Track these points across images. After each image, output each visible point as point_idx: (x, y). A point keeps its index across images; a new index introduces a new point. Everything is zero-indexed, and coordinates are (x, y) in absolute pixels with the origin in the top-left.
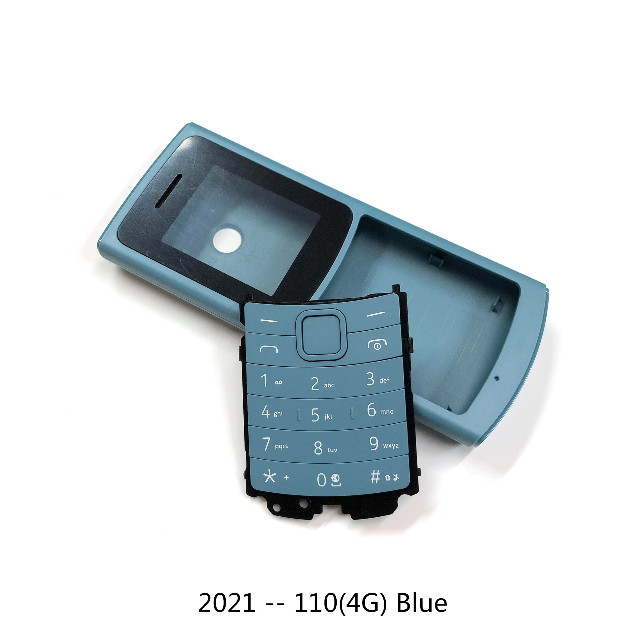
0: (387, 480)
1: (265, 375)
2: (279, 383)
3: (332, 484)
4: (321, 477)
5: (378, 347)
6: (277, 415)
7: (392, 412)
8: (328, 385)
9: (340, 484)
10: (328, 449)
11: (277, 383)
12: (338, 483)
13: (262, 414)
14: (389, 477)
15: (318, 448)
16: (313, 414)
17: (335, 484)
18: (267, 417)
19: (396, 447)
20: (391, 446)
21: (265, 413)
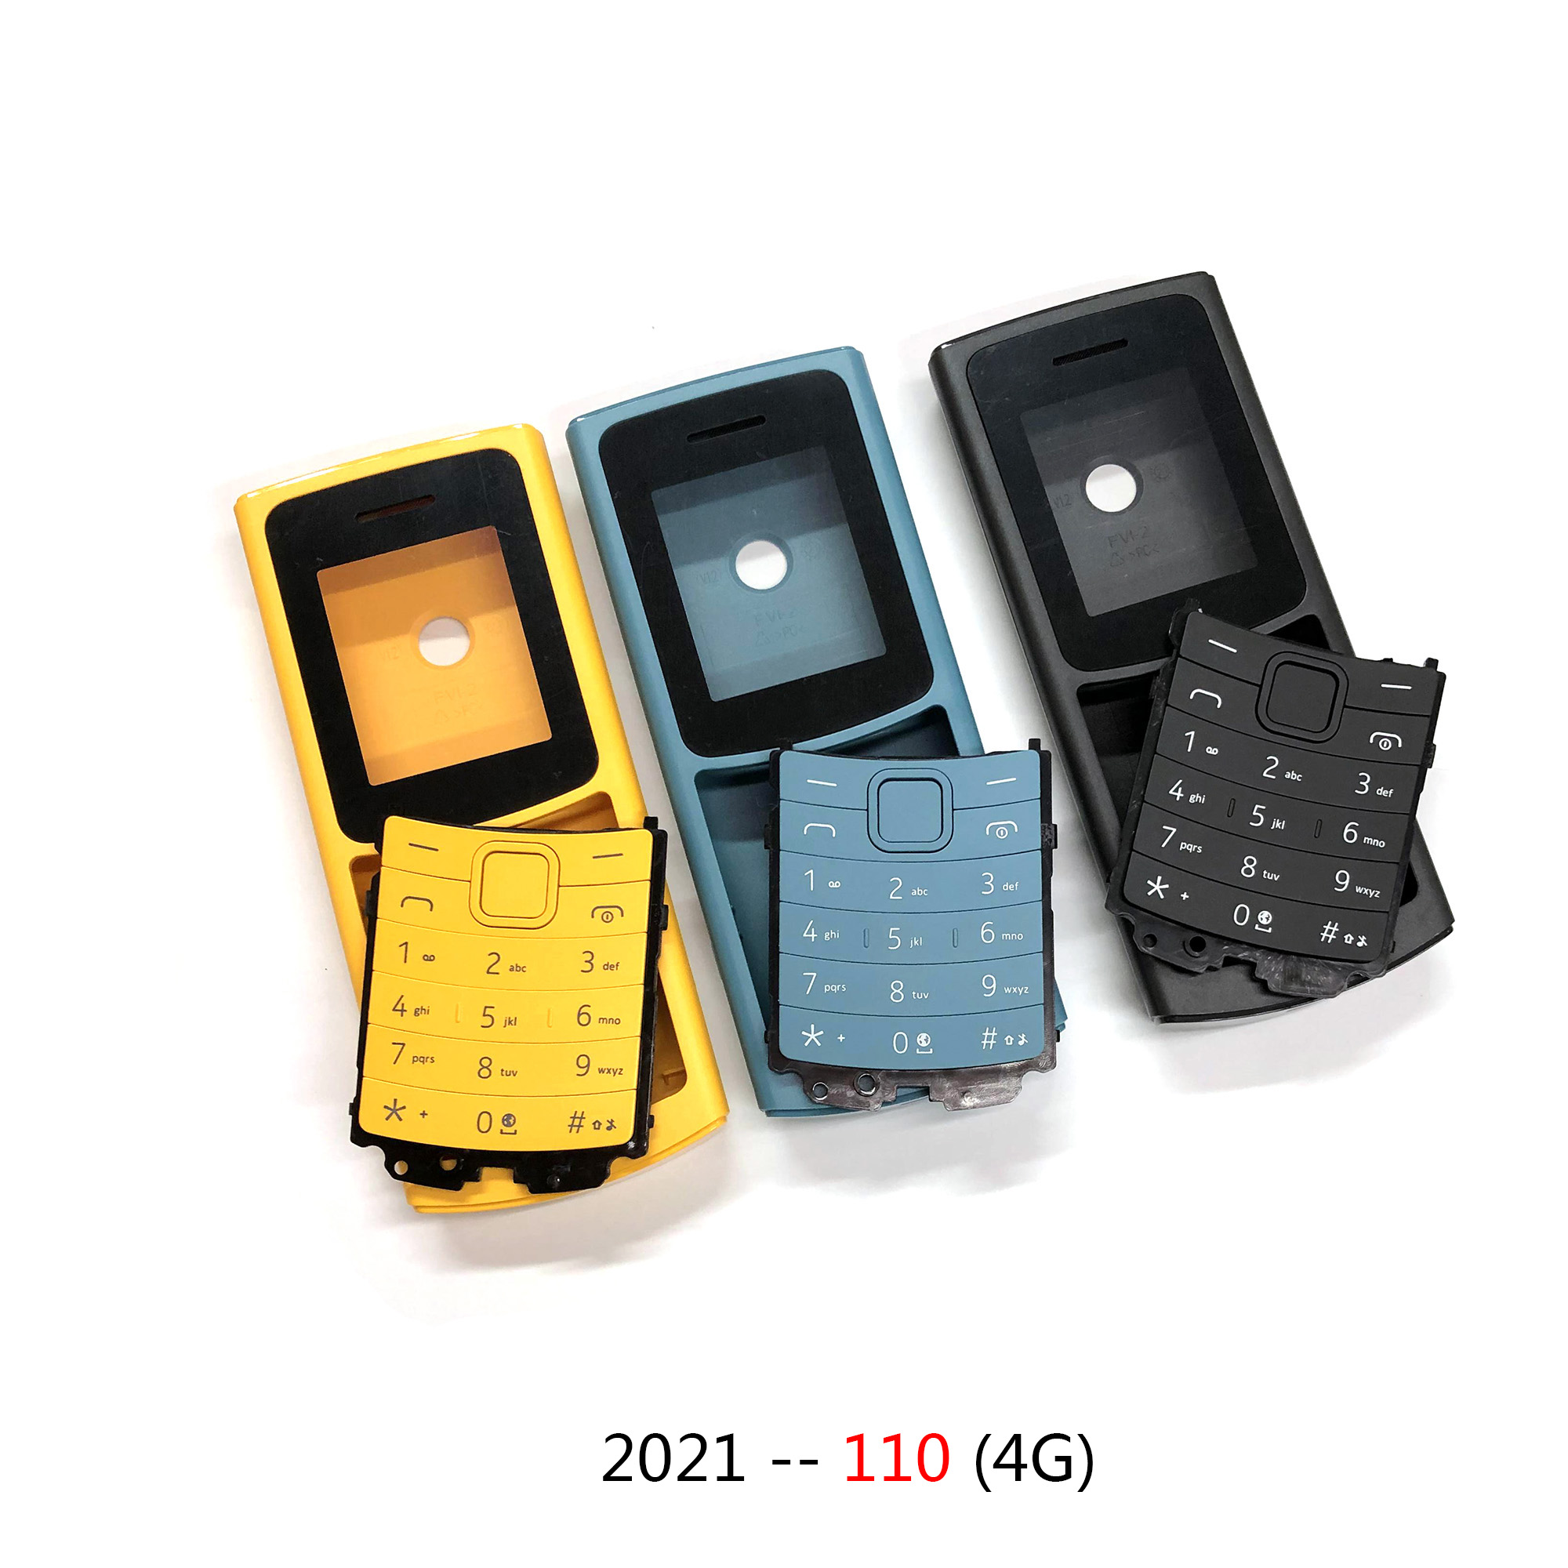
0: (1007, 1043)
1: (811, 871)
2: (834, 885)
3: (918, 1050)
4: (900, 1038)
5: (1002, 834)
6: (829, 936)
7: (1020, 937)
8: (919, 890)
9: (931, 1050)
10: (914, 993)
11: (831, 884)
12: (926, 1049)
13: (805, 935)
14: (1012, 1039)
15: (897, 991)
16: (891, 937)
17: (922, 1049)
18: (813, 940)
19: (1025, 992)
20: (1017, 990)
21: (810, 932)
